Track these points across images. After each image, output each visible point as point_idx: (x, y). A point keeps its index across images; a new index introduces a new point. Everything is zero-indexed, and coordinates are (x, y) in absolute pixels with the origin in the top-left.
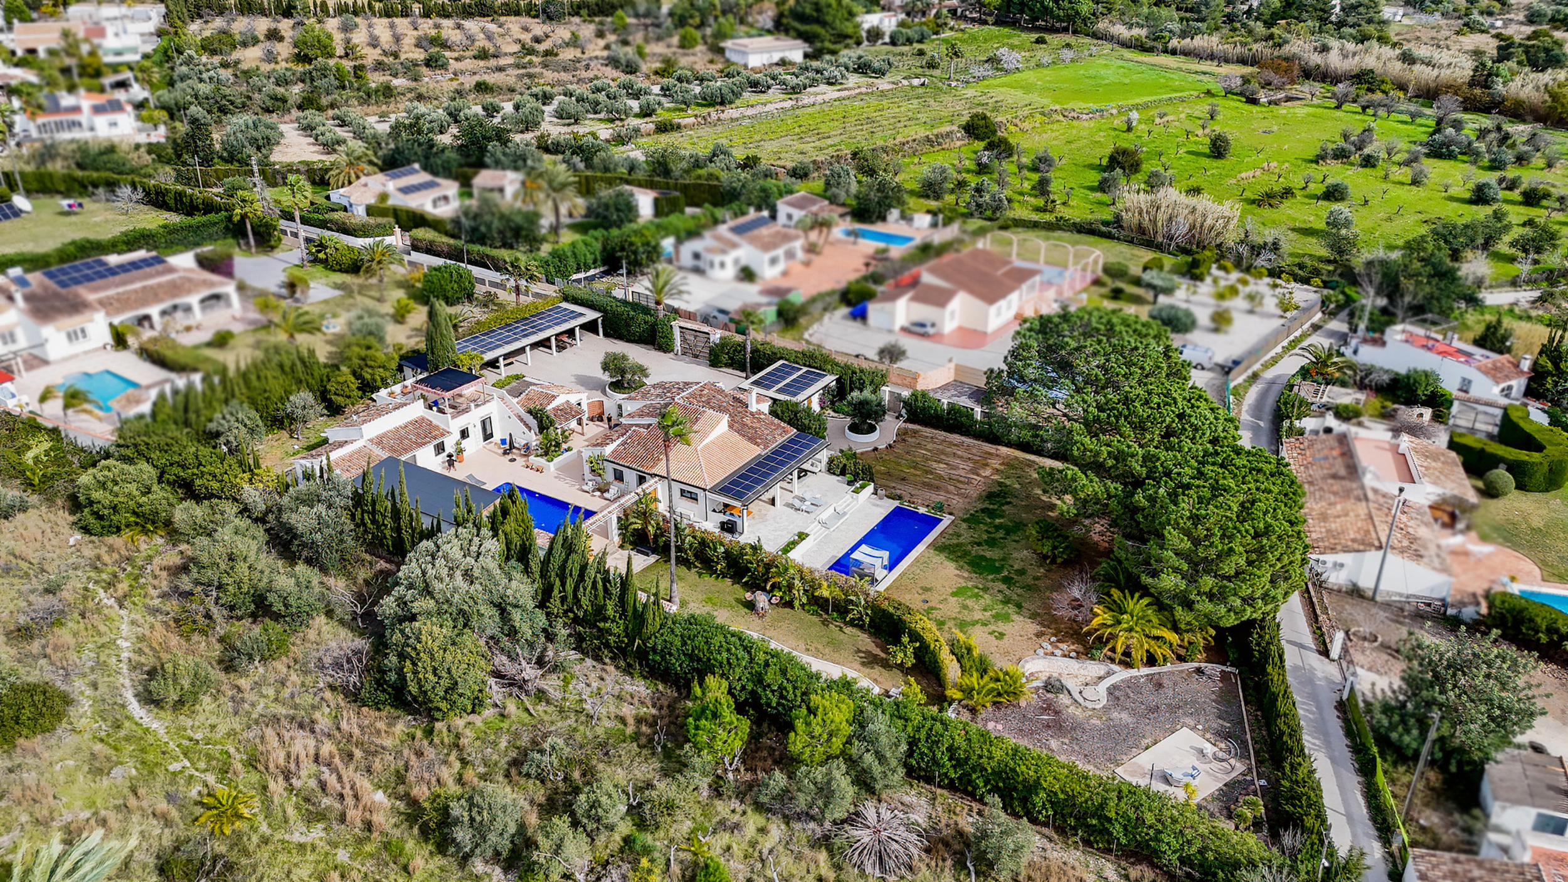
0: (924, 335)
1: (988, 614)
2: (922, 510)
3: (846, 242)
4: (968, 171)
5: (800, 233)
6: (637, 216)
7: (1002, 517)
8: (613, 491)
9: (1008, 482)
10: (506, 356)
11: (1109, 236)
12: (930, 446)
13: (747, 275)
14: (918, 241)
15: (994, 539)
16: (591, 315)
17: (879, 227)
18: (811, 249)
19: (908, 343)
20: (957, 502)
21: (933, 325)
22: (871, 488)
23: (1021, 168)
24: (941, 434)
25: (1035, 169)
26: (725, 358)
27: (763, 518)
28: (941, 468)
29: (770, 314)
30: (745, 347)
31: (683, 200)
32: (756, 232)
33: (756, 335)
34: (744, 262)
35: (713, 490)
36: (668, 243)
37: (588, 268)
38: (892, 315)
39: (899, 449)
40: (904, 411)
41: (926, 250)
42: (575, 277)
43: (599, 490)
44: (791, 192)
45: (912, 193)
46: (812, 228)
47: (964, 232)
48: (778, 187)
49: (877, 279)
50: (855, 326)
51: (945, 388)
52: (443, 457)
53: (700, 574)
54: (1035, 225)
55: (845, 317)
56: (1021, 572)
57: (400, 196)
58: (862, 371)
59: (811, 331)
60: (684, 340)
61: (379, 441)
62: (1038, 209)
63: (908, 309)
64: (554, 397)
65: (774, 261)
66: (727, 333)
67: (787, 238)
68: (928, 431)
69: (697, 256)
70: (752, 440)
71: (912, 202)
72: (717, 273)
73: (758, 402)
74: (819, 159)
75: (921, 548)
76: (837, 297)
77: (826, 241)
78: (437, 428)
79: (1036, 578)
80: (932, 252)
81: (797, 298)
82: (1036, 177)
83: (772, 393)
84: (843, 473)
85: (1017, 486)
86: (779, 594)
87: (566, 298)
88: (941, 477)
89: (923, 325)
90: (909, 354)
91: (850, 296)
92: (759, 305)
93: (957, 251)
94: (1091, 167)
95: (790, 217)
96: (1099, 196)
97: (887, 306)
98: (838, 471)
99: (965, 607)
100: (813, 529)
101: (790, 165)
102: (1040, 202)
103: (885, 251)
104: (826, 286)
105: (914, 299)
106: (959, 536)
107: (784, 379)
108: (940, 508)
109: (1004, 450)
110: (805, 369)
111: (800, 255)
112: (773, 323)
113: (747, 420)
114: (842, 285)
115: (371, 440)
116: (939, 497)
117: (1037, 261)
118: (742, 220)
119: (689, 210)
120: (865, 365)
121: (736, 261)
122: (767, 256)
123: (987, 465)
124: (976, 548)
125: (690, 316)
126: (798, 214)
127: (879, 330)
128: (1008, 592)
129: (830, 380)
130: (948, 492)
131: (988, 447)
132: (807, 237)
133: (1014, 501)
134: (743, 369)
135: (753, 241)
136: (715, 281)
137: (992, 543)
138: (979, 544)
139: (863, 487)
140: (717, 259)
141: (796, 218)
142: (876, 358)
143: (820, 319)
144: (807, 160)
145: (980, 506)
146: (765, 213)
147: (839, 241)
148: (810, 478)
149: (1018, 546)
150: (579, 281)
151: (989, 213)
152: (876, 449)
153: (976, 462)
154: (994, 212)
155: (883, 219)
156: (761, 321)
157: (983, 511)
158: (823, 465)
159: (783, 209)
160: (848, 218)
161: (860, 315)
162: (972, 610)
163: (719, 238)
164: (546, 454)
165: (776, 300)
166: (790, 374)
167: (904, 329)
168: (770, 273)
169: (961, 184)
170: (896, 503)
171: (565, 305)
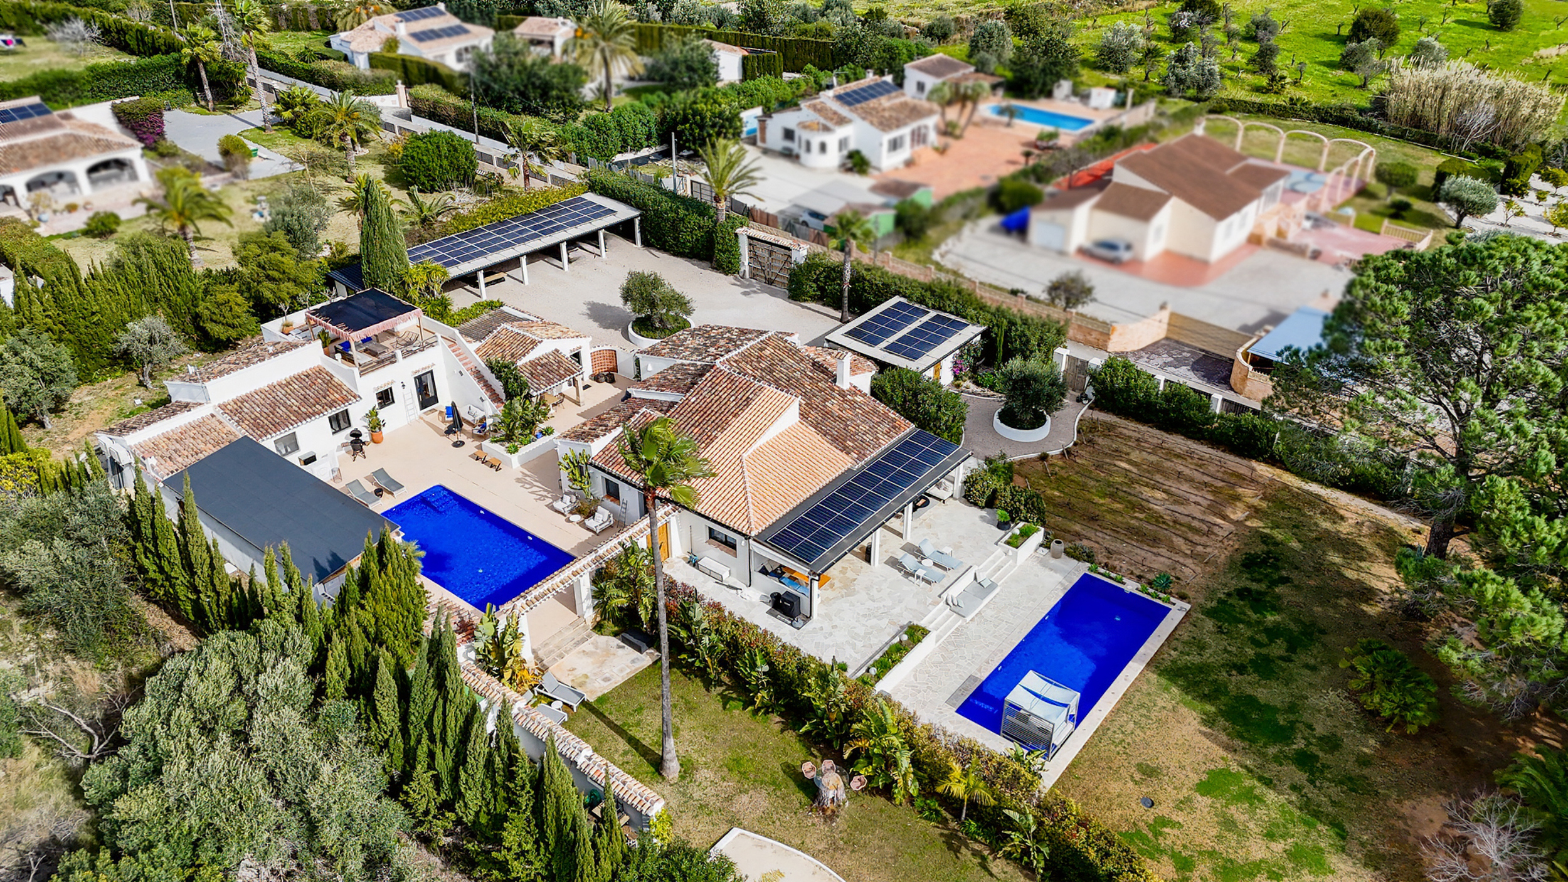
0: (1114, 262)
1: (1278, 847)
2: (1130, 586)
3: (996, 123)
4: (1160, 38)
5: (936, 107)
6: (717, 79)
7: (1275, 609)
8: (602, 517)
9: (1278, 535)
10: (489, 271)
11: (1368, 128)
12: (1135, 456)
13: (856, 163)
14: (1099, 123)
15: (1267, 659)
16: (624, 213)
17: (1042, 105)
18: (948, 131)
19: (1094, 274)
20: (1190, 571)
21: (1128, 247)
22: (1038, 537)
23: (1231, 35)
24: (1152, 435)
25: (1250, 38)
26: (811, 288)
27: (849, 587)
28: (1157, 500)
29: (885, 221)
30: (841, 273)
31: (779, 63)
32: (873, 103)
33: (861, 256)
34: (852, 146)
35: (760, 539)
36: (750, 117)
37: (639, 147)
38: (1066, 229)
39: (1084, 459)
40: (1090, 391)
41: (1111, 136)
42: (619, 158)
43: (578, 511)
44: (923, 53)
45: (1085, 63)
46: (950, 103)
47: (1161, 114)
48: (908, 47)
49: (1041, 174)
50: (1007, 244)
51: (1152, 349)
52: (345, 436)
53: (726, 700)
54: (1260, 110)
55: (993, 230)
56: (1332, 743)
57: (414, 43)
58: (1025, 322)
59: (943, 248)
60: (754, 257)
61: (236, 410)
62: (1258, 89)
63: (1090, 220)
64: (534, 343)
65: (895, 145)
66: (819, 249)
67: (915, 112)
68: (1130, 427)
69: (789, 134)
70: (840, 441)
71: (1086, 74)
72: (814, 159)
73: (854, 370)
74: (963, 16)
75: (1133, 670)
76: (983, 200)
77: (969, 121)
78: (339, 387)
79: (1364, 761)
80: (1119, 140)
81: (926, 198)
82: (1254, 48)
83: (877, 352)
84: (990, 504)
85: (1295, 544)
86: (865, 771)
87: (592, 187)
88: (1158, 519)
89: (1112, 246)
90: (1096, 294)
91: (1004, 199)
92: (869, 208)
93: (1154, 141)
94: (1326, 37)
95: (921, 87)
96: (1342, 74)
97: (1061, 215)
98: (982, 501)
99: (1229, 824)
100: (935, 618)
101: (925, 23)
102: (1264, 81)
103: (1053, 136)
104: (968, 184)
105: (1100, 206)
106: (1202, 647)
107: (899, 327)
108: (1164, 584)
109: (1263, 470)
110: (933, 313)
111: (933, 137)
112: (888, 236)
113: (833, 406)
114: (992, 182)
115: (224, 407)
116: (1159, 561)
117: (1272, 160)
118: (853, 86)
119: (787, 76)
120: (1029, 310)
121: (843, 143)
122: (887, 137)
123: (1237, 498)
124: (1236, 678)
125: (767, 220)
126: (930, 82)
127: (1046, 249)
128: (1309, 790)
129: (971, 332)
130: (1172, 548)
131: (1234, 462)
132: (943, 114)
133: (1294, 575)
134: (838, 306)
135: (866, 115)
136: (812, 169)
137: (1264, 667)
138: (1241, 669)
139: (1025, 534)
140: (816, 140)
141: (929, 87)
142: (1044, 296)
143: (957, 231)
144: (948, 16)
145: (1235, 584)
146: (889, 78)
147: (986, 121)
148: (934, 507)
149: (1316, 679)
150: (621, 164)
151: (1192, 92)
152: (1044, 457)
153: (1216, 491)
154: (1200, 89)
155: (1049, 94)
156: (867, 234)
157: (1243, 593)
158: (957, 488)
159: (913, 74)
160: (1000, 92)
161: (1017, 228)
162: (1243, 834)
163: (820, 110)
164: (509, 438)
165: (894, 201)
166: (909, 320)
167: (1083, 252)
168: (889, 163)
169: (1151, 54)
170: (1083, 568)
171: (590, 197)
